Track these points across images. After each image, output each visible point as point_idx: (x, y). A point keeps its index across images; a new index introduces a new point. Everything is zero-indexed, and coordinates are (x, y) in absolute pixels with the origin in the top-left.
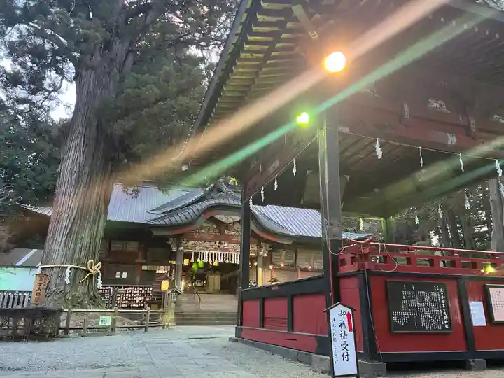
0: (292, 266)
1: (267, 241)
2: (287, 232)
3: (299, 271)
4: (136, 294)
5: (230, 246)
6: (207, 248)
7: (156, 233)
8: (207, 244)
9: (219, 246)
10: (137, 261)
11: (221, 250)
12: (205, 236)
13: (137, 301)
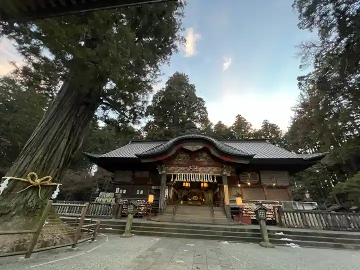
0: (258, 184)
1: (228, 164)
2: (243, 154)
3: (265, 188)
4: (142, 204)
5: (200, 169)
6: (183, 171)
7: (143, 161)
8: (182, 168)
9: (191, 170)
10: (148, 183)
11: (193, 172)
12: (181, 163)
13: (142, 210)
